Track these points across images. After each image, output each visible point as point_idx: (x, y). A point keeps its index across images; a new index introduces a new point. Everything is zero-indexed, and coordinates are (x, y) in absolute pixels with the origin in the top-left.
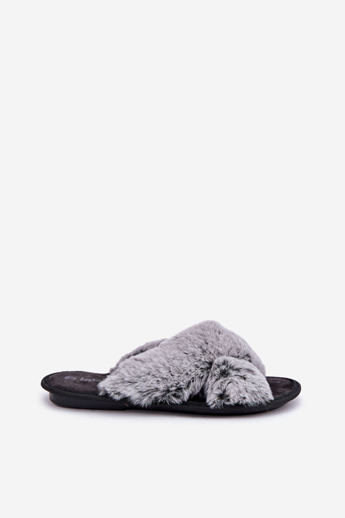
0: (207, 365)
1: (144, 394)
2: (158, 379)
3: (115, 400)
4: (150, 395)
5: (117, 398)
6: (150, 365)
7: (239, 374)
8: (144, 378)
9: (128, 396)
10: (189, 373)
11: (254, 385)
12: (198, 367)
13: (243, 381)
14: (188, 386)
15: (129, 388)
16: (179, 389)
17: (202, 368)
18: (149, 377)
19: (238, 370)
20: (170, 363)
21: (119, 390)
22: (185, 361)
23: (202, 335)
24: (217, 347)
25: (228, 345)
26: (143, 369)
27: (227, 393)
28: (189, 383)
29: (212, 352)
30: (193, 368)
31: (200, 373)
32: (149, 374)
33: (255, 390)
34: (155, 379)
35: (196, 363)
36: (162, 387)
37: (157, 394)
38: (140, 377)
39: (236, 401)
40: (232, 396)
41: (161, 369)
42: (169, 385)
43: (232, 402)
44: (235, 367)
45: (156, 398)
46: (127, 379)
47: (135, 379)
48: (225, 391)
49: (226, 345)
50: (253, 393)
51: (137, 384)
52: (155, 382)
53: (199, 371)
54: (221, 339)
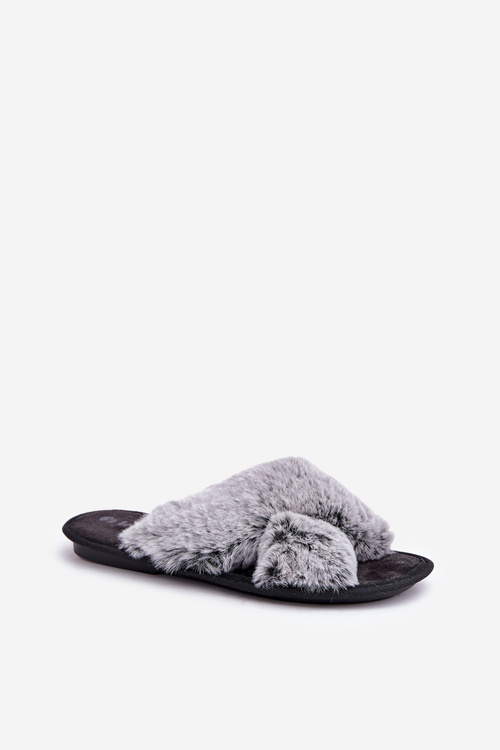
0: (263, 523)
1: (169, 554)
2: (188, 534)
3: (131, 558)
4: (176, 557)
5: (135, 555)
6: (184, 513)
7: (302, 540)
8: (171, 530)
9: (148, 554)
10: (234, 531)
11: (321, 560)
12: (248, 524)
13: (306, 551)
14: (230, 550)
15: (151, 543)
16: (216, 553)
17: (255, 526)
18: (177, 530)
19: (303, 535)
20: (211, 514)
21: (139, 545)
22: (232, 512)
23: (268, 476)
24: (283, 498)
25: (302, 496)
26: (174, 517)
27: (279, 567)
28: (232, 546)
29: (274, 503)
30: (240, 525)
31: (250, 533)
32: (178, 525)
33: (322, 567)
34: (184, 534)
35: (246, 518)
36: (191, 547)
37: (186, 557)
38: (166, 528)
39: (290, 580)
40: (284, 572)
41: (197, 520)
42: (201, 545)
43: (283, 582)
44: (300, 529)
45: (184, 562)
46: (149, 530)
47: (160, 531)
48: (276, 564)
49: (300, 496)
50: (318, 572)
51: (161, 539)
52: (183, 539)
53: (248, 530)
54: (295, 485)
